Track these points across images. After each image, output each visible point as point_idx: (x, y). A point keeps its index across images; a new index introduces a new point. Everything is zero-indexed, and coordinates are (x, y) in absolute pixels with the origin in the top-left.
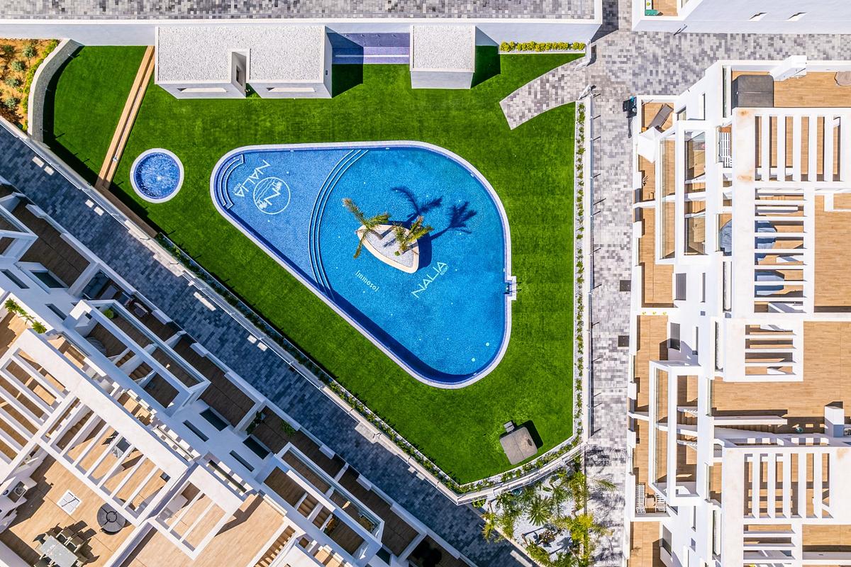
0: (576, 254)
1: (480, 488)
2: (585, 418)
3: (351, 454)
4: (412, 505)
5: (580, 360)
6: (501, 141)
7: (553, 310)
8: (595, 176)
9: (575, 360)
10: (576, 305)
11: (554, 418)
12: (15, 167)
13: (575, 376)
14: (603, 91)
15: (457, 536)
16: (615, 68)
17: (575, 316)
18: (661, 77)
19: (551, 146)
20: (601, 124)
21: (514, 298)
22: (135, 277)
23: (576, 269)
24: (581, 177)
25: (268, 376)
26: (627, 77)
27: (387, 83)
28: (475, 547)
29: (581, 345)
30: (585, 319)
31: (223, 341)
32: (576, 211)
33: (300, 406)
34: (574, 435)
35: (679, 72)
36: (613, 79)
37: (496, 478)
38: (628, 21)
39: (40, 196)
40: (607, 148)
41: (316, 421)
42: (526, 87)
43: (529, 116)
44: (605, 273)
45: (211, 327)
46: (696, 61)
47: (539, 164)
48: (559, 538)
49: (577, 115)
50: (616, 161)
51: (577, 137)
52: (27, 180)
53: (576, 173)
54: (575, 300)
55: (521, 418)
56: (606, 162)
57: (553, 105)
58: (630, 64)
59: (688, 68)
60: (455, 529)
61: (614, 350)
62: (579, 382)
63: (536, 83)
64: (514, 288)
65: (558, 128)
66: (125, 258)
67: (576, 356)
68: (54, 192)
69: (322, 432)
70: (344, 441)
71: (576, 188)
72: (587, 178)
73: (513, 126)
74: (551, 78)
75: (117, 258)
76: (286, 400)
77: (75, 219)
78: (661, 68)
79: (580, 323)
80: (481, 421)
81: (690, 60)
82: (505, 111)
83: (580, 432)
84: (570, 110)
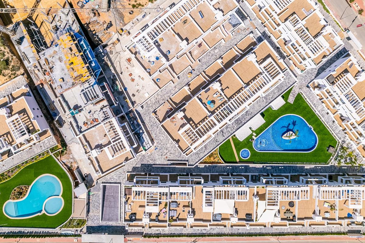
0: (317, 115)
1: (330, 161)
2: (337, 138)
3: (307, 172)
4: (321, 172)
5: (330, 130)
6: (292, 107)
7: (320, 126)
8: (311, 101)
9: (329, 131)
10: (323, 122)
11: (333, 141)
12: (225, 170)
13: (331, 133)
14: (302, 87)
15: (331, 171)
16: (301, 82)
17: (324, 124)
18: (309, 78)
19: (300, 102)
20: (305, 93)
21: (313, 129)
22: (255, 172)
23: (319, 117)
24: (308, 103)
25: (286, 170)
26: (304, 82)
27: (268, 112)
28: (336, 171)
29: (328, 128)
30: (326, 123)
31: (276, 170)
32: (312, 108)
33: (294, 171)
34: (338, 142)
35: (311, 75)
36: (302, 84)
37: (331, 157)
38: (297, 74)
39: (232, 171)
40: (309, 95)
41: (298, 171)
42: (290, 96)
43: (294, 100)
44: (323, 114)
45: (273, 170)
46: (312, 71)
47: (301, 106)
48: (348, 159)
49: (301, 94)
50: (312, 96)
51: (303, 97)
52: (228, 171)
53: (307, 103)
54: (322, 122)
55: (328, 146)
56: (311, 97)
57: (296, 95)
58: (303, 80)
59: (312, 73)
60: (330, 170)
61: (333, 124)
62: (332, 133)
63: (291, 94)
64: (312, 127)
65: (299, 98)
66: (252, 170)
67: (329, 130)
68: (233, 169)
69: (300, 172)
70: (304, 170)
71: (309, 105)
72: (310, 102)
73: (292, 103)
74: (292, 92)
75: (250, 171)
76: (291, 172)
77: (240, 170)
78: (308, 77)
79: (326, 124)
80: (322, 151)
81: (311, 72)
82: (289, 102)
83: (338, 140)
84: (299, 94)
